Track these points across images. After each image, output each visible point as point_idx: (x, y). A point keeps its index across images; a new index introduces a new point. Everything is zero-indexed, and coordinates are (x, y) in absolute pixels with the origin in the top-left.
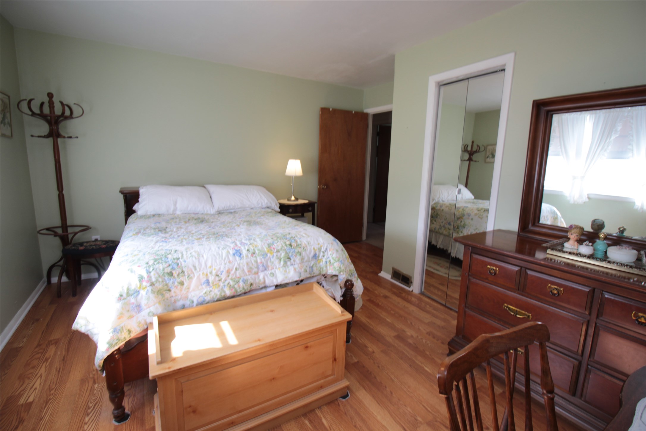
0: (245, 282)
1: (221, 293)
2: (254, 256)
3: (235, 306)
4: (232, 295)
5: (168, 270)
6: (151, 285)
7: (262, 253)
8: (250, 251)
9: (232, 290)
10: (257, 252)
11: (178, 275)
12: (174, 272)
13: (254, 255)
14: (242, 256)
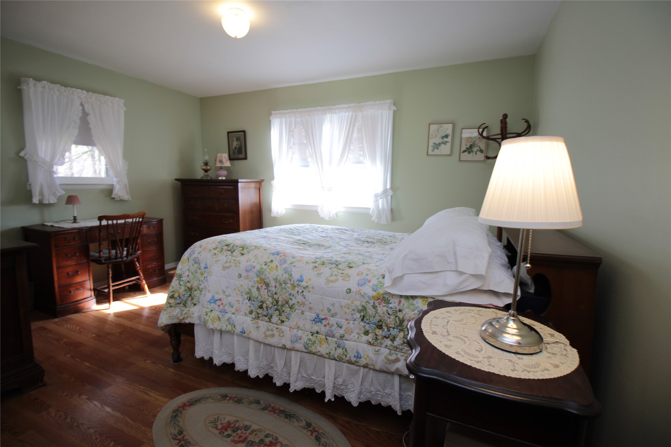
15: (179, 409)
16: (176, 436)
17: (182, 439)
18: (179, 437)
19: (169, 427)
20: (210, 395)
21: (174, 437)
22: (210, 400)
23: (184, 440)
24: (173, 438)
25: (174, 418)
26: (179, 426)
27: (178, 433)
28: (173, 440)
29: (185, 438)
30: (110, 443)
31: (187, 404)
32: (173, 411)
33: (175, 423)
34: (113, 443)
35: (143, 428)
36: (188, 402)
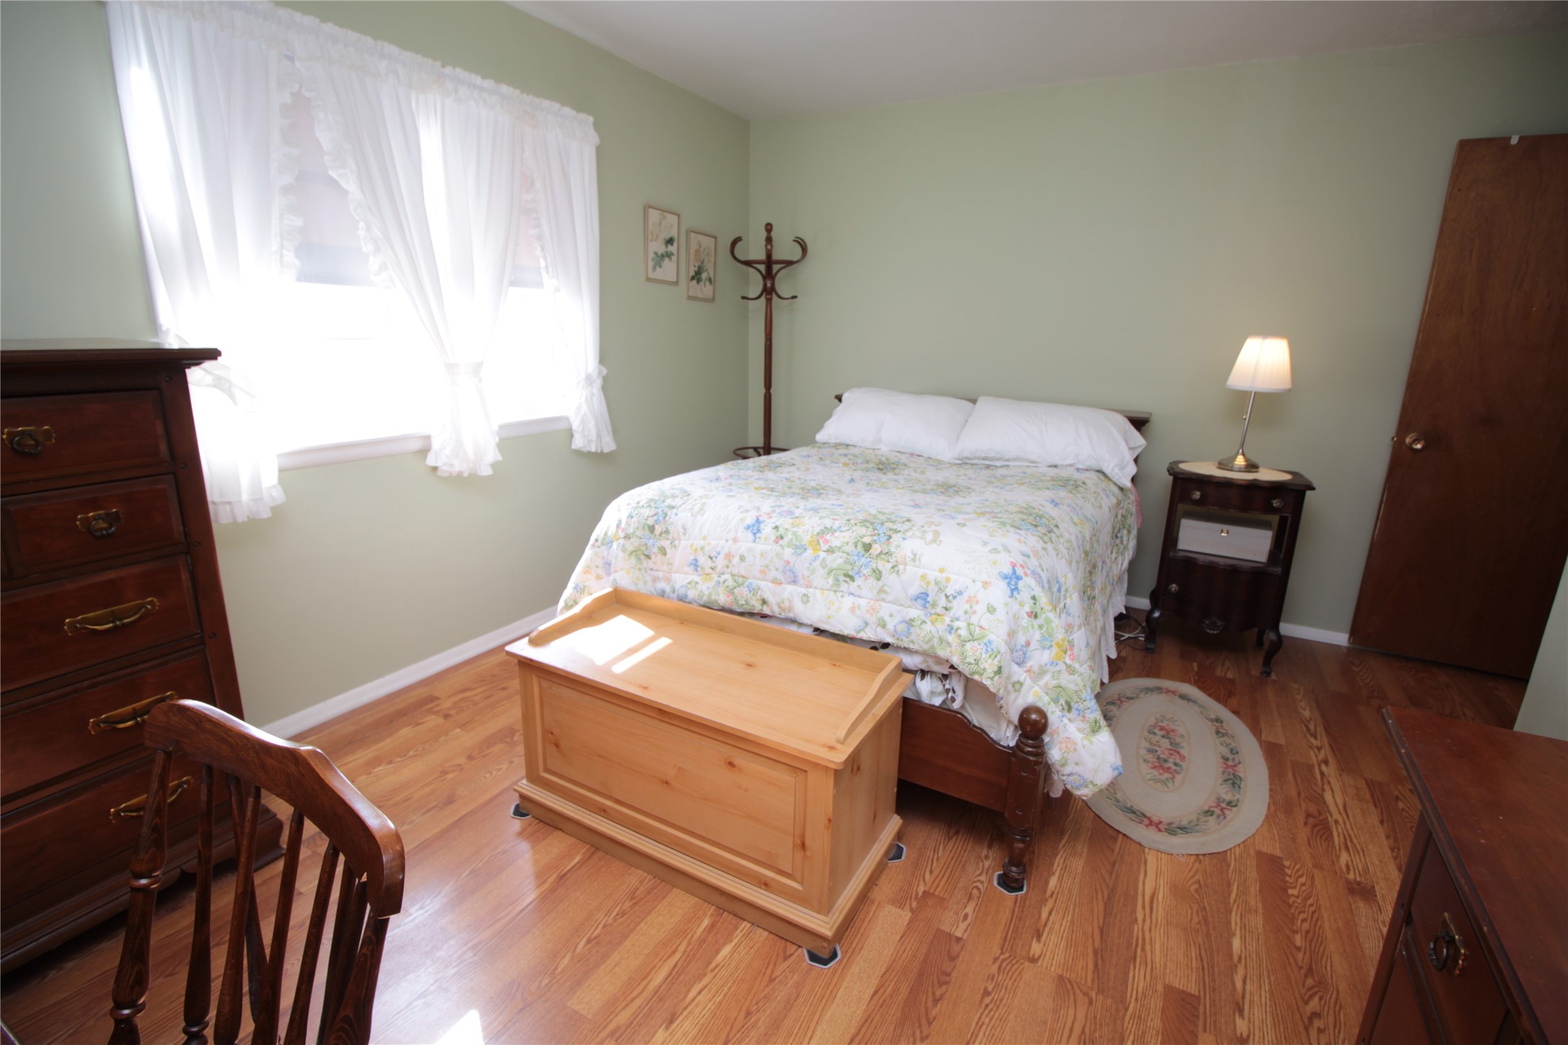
0: (754, 590)
1: (710, 595)
2: (779, 544)
3: (722, 629)
4: (727, 606)
5: (651, 522)
6: (625, 537)
7: (797, 544)
8: (778, 530)
9: (728, 597)
10: (789, 537)
11: (660, 535)
12: (657, 527)
13: (781, 542)
14: (758, 535)
15: (1166, 829)
16: (1218, 816)
17: (1219, 808)
18: (1217, 811)
19: (1209, 829)
20: (1107, 799)
21: (1222, 817)
22: (1119, 796)
23: (1219, 806)
24: (1225, 818)
25: (1187, 830)
26: (1198, 819)
27: (1212, 815)
28: (1228, 818)
29: (1214, 805)
30: (1293, 895)
31: (1146, 821)
32: (1175, 835)
33: (1197, 825)
34: (1290, 892)
35: (1232, 865)
36: (1140, 823)
